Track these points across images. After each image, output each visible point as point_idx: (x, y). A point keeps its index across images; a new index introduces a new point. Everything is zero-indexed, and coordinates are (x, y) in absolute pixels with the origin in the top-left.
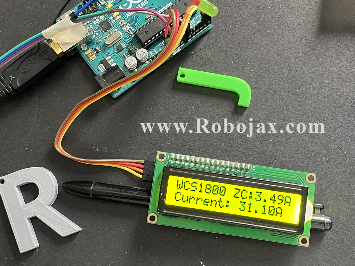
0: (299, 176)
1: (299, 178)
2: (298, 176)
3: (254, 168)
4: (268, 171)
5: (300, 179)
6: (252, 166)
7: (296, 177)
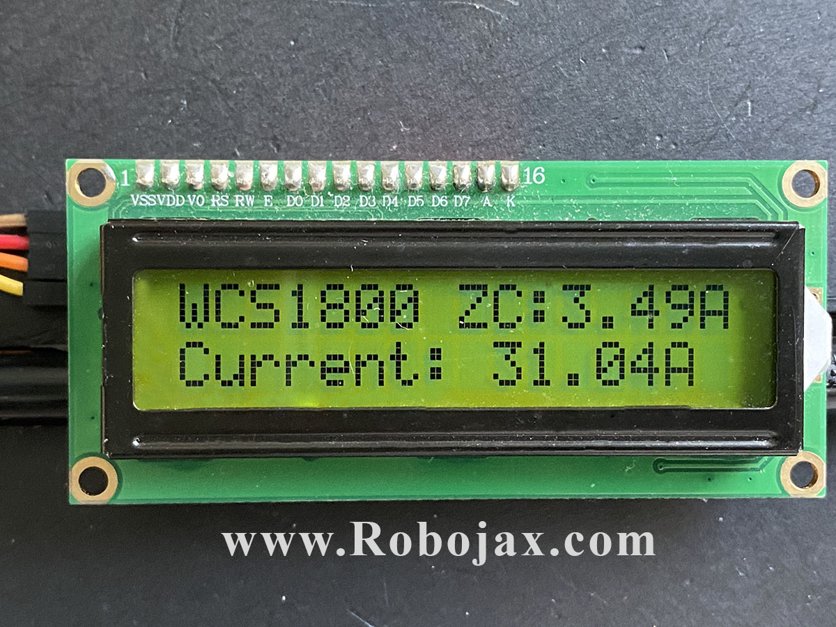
0: (752, 183)
1: (751, 189)
2: (746, 184)
3: (539, 178)
4: (604, 180)
5: (756, 195)
6: (528, 170)
7: (733, 190)
